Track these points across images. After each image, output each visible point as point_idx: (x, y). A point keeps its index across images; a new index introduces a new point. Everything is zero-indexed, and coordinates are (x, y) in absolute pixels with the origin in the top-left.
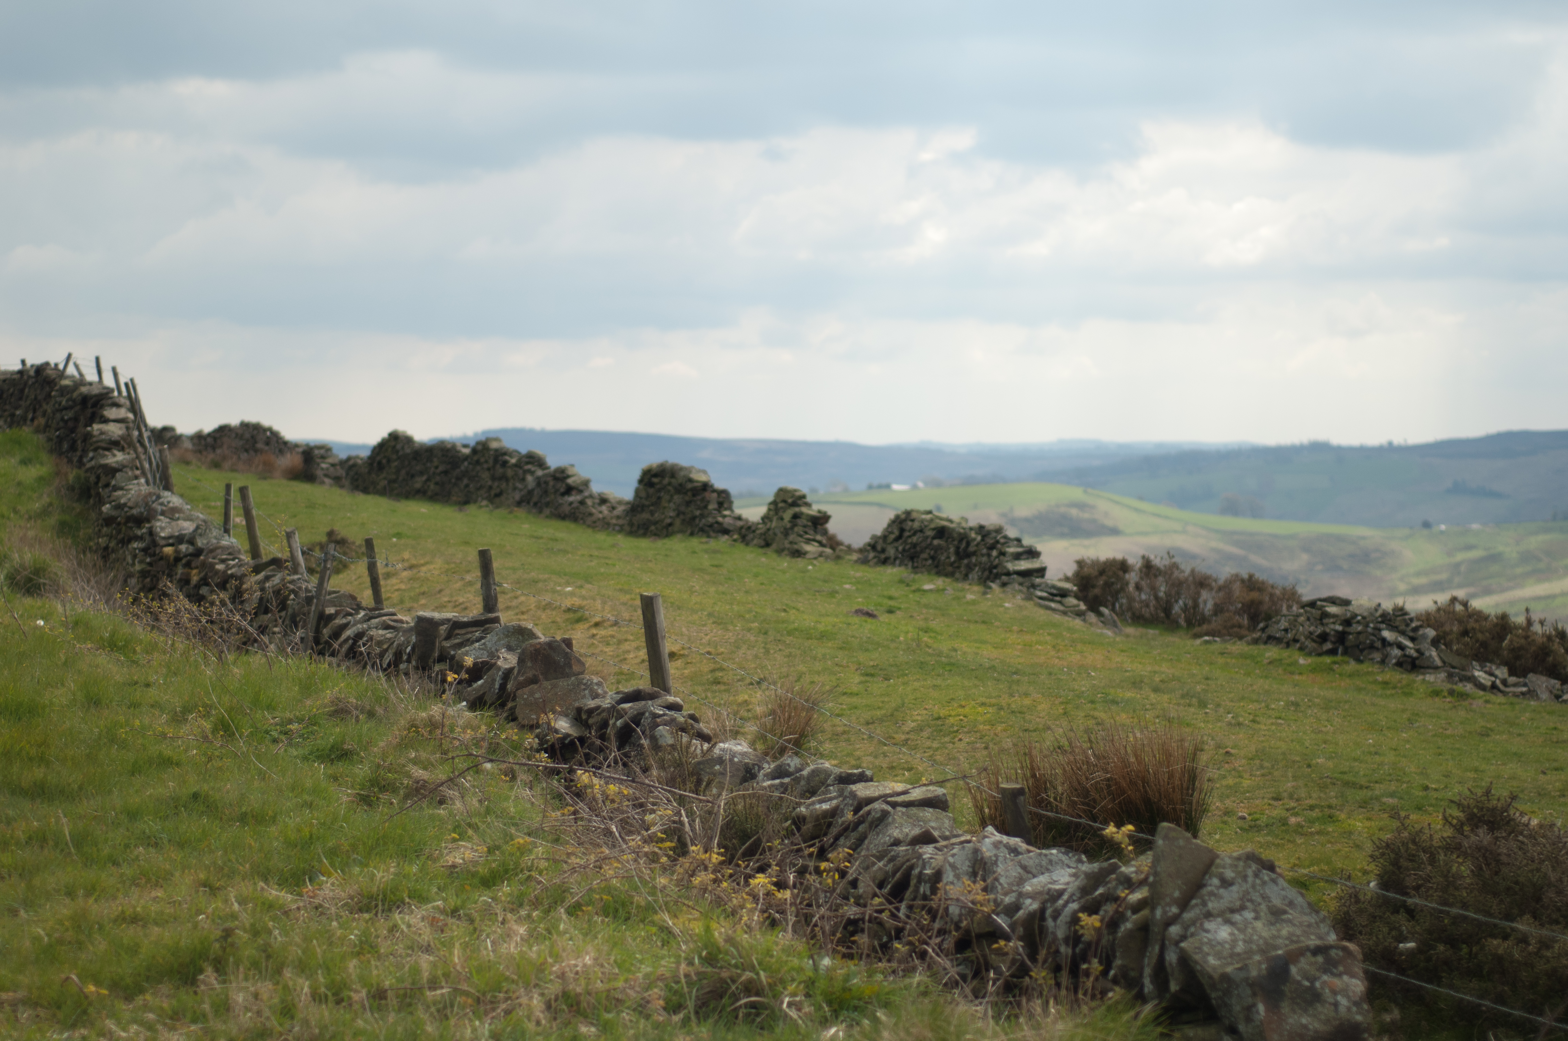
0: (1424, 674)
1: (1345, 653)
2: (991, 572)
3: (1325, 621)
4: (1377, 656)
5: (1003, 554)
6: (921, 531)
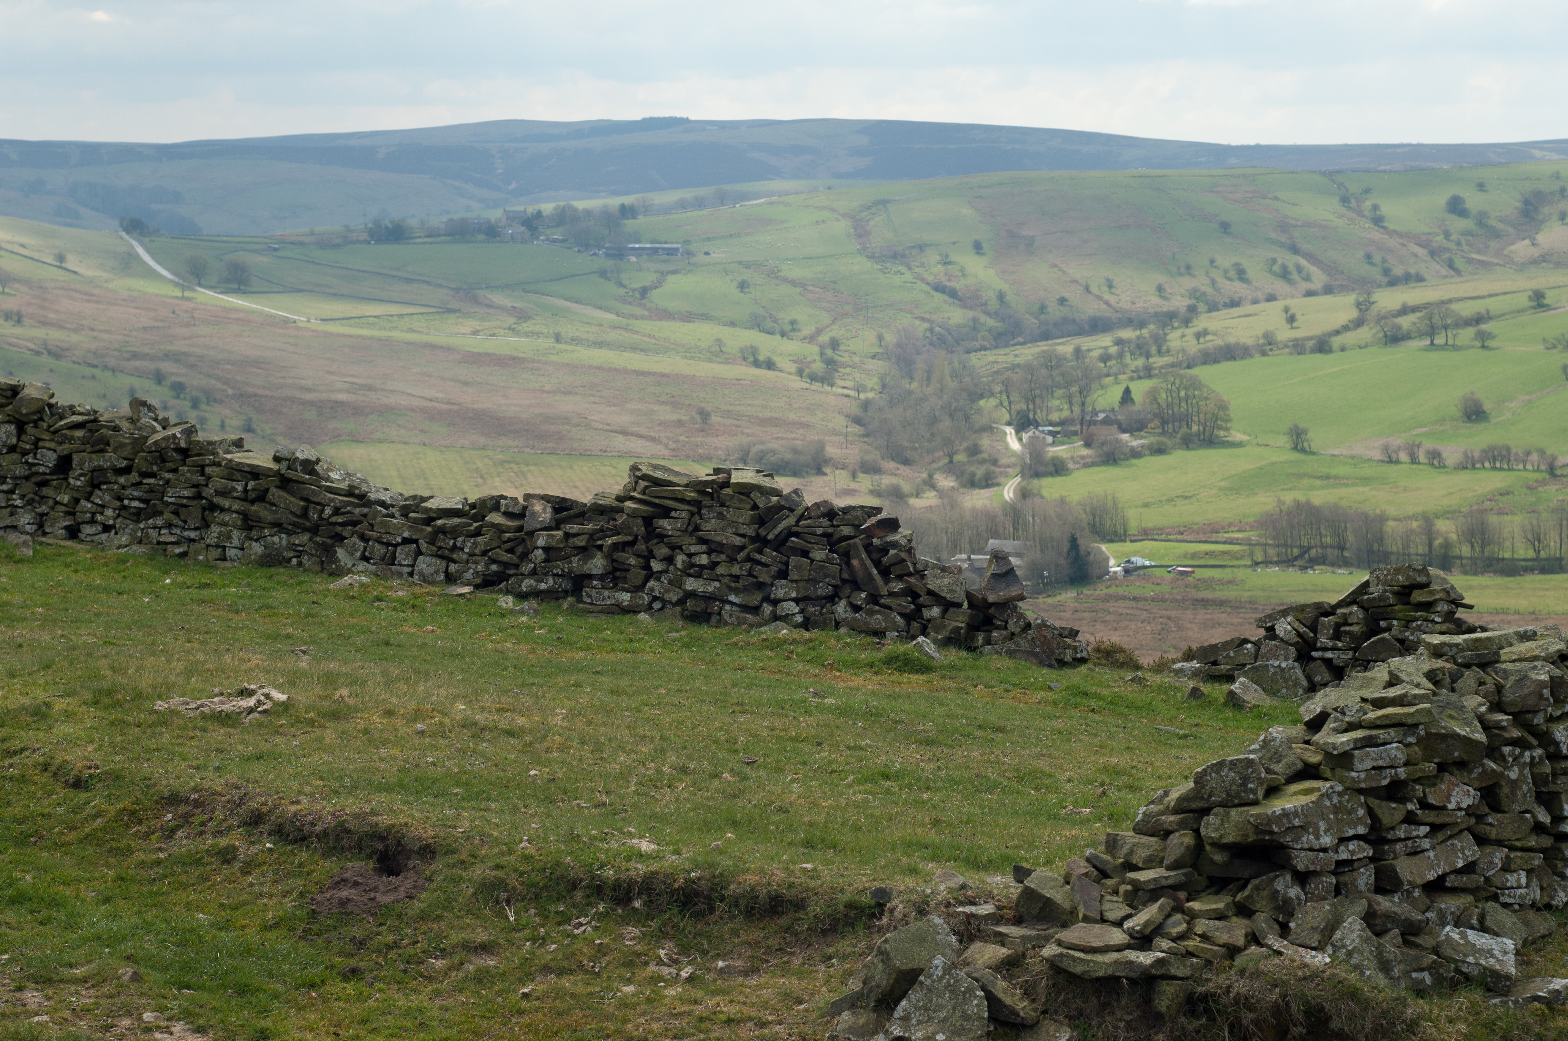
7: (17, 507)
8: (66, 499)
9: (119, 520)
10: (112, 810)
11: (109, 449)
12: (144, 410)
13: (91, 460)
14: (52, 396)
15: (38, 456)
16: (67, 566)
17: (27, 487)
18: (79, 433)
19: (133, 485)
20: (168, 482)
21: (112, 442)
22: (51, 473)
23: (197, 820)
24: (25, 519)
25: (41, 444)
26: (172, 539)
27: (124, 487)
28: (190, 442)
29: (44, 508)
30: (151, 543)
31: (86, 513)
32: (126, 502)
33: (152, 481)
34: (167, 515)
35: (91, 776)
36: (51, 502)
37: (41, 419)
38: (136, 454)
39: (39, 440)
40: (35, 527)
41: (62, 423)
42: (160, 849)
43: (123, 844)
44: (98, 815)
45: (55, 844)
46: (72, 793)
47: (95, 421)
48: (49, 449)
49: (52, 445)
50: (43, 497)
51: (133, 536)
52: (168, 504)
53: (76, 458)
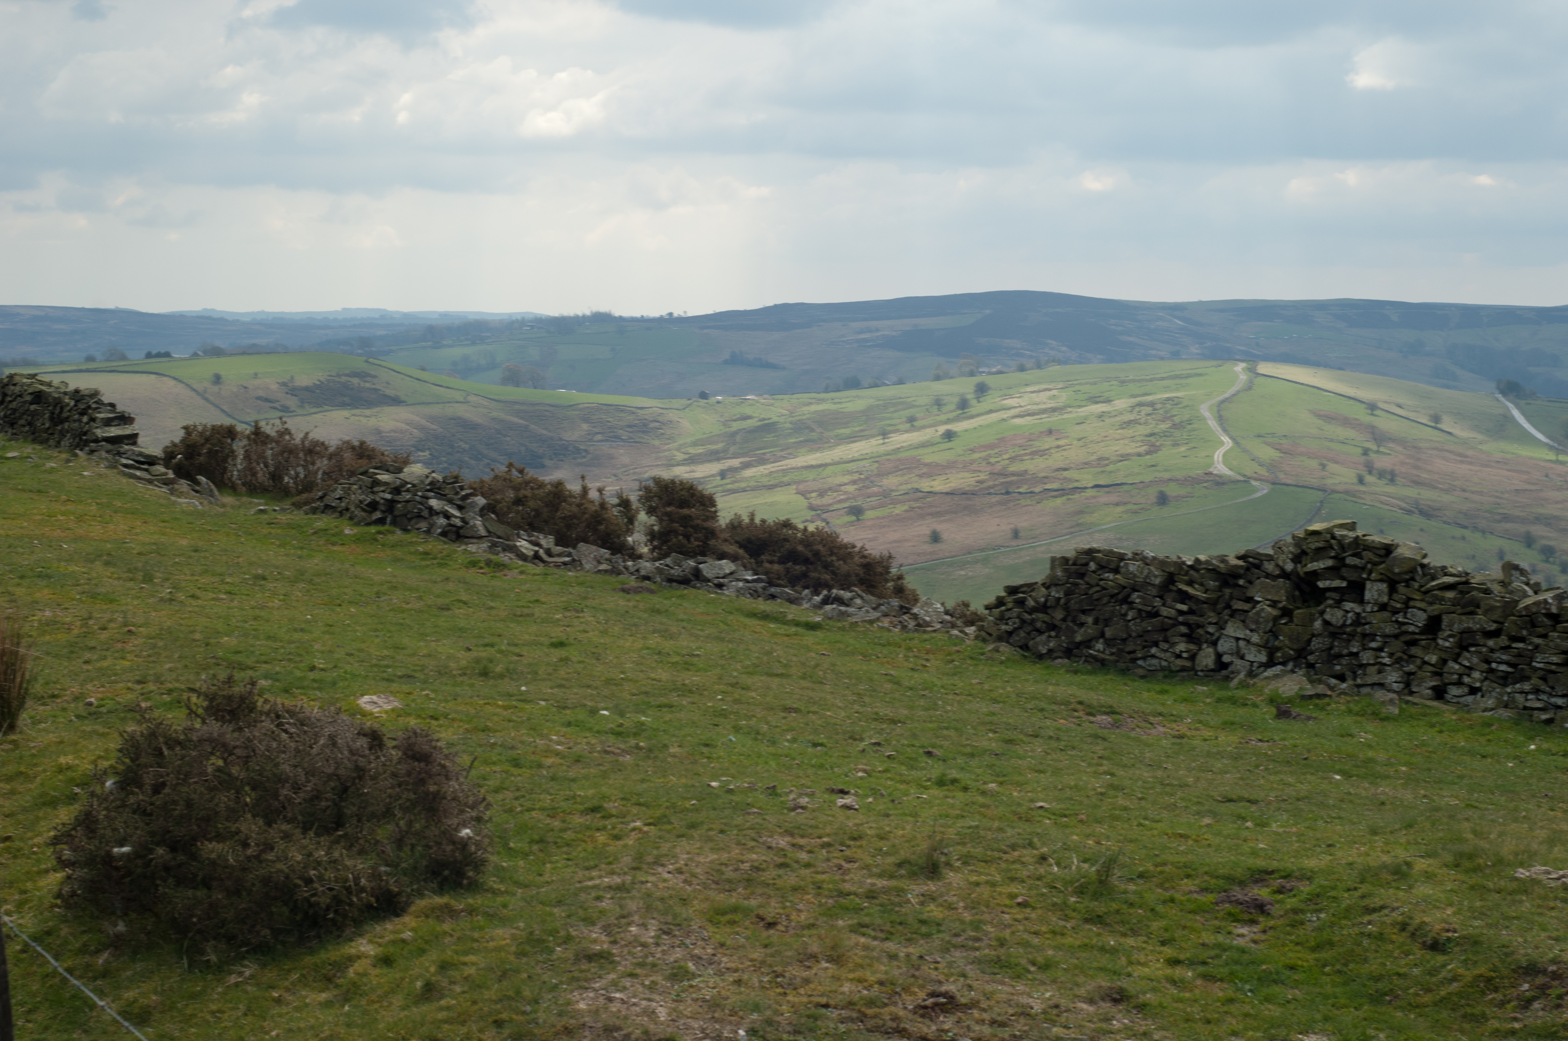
0: (467, 544)
1: (394, 523)
2: (81, 439)
3: (376, 489)
4: (423, 525)
5: (93, 420)
6: (20, 396)
7: (1385, 665)
8: (1433, 659)
9: (1486, 683)
10: (1468, 975)
11: (1479, 611)
12: (1516, 574)
13: (1460, 622)
14: (1425, 556)
15: (1409, 616)
16: (1432, 726)
17: (1397, 646)
18: (1450, 595)
19: (1502, 648)
20: (1537, 647)
21: (1482, 604)
22: (1420, 633)
23: (1554, 992)
24: (1393, 677)
25: (1411, 603)
26: (1539, 705)
27: (1492, 650)
28: (1561, 608)
29: (1411, 668)
30: (1517, 707)
31: (1452, 674)
32: (1494, 665)
33: (1521, 645)
34: (1535, 681)
35: (1449, 939)
36: (1418, 662)
37: (1413, 579)
38: (1506, 617)
39: (1410, 599)
40: (1402, 686)
41: (1434, 583)
42: (1515, 1019)
43: (1477, 1010)
44: (1454, 979)
45: (1410, 1004)
46: (1428, 955)
47: (1467, 583)
48: (1420, 609)
49: (1422, 605)
50: (1411, 656)
51: (1499, 700)
52: (1536, 669)
53: (1446, 619)
